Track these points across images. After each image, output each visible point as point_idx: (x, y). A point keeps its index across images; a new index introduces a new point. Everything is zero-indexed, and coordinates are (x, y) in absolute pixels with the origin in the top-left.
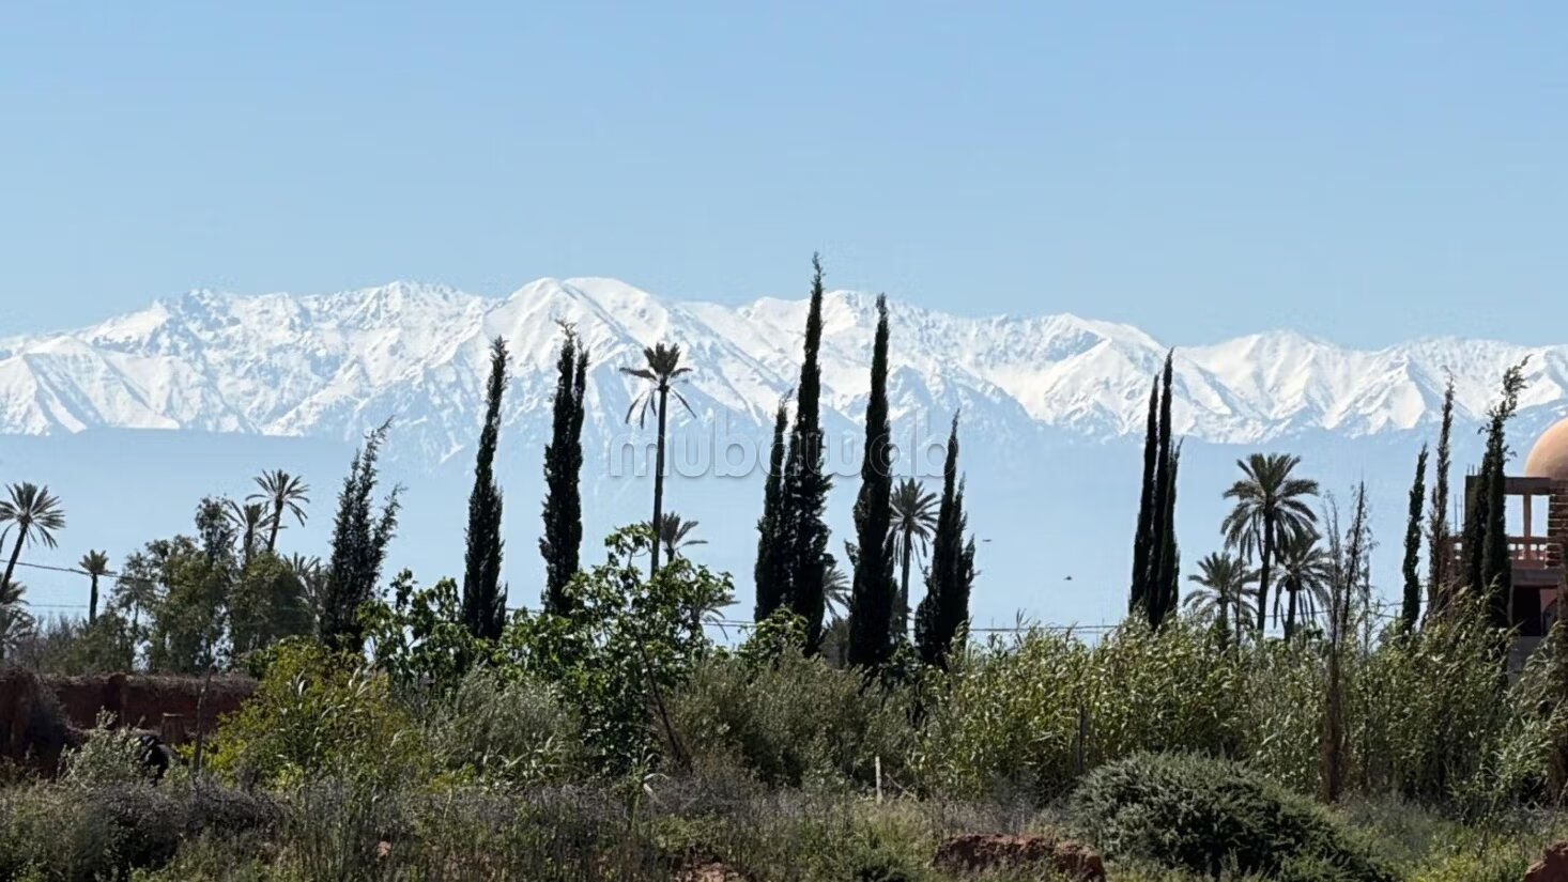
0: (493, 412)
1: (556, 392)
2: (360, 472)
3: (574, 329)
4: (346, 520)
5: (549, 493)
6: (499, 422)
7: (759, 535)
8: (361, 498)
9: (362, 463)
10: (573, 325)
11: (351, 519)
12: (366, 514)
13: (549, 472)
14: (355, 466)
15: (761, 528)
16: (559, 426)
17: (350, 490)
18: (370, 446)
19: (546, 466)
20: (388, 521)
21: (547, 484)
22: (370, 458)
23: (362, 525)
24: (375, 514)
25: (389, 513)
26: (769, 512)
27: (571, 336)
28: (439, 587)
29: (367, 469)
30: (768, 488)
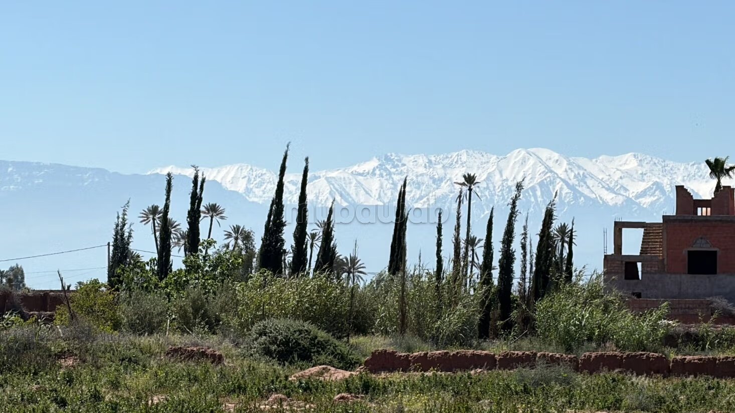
0: (168, 199)
1: (192, 191)
2: (121, 220)
3: (198, 169)
4: (117, 237)
5: (188, 227)
6: (169, 202)
7: (261, 242)
8: (122, 229)
9: (121, 216)
10: (198, 167)
11: (119, 237)
12: (124, 234)
13: (188, 220)
14: (118, 217)
15: (262, 240)
16: (193, 203)
17: (117, 225)
18: (124, 210)
19: (188, 218)
20: (130, 236)
21: (187, 224)
22: (124, 214)
23: (123, 239)
24: (126, 234)
25: (130, 233)
26: (265, 234)
27: (197, 171)
28: (150, 261)
29: (124, 219)
30: (266, 226)
